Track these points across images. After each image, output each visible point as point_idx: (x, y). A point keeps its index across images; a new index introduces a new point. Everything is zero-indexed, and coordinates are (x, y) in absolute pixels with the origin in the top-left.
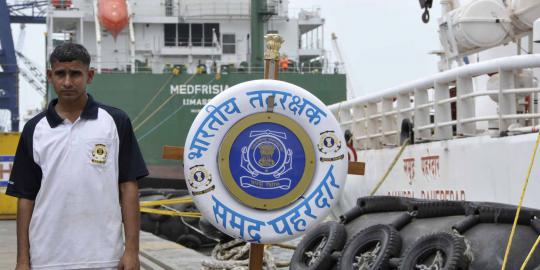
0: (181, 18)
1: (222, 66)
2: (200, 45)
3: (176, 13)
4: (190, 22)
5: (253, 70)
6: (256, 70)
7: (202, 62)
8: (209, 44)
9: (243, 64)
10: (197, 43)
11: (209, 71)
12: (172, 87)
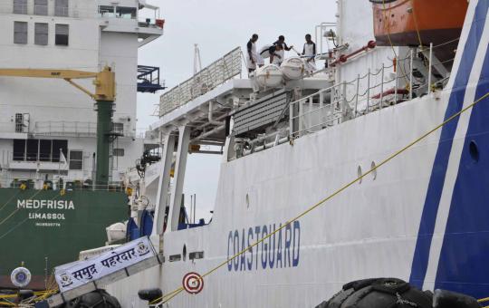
0: (30, 134)
1: (68, 183)
2: (48, 160)
3: (26, 130)
4: (40, 138)
5: (97, 187)
6: (100, 188)
7: (49, 179)
8: (56, 160)
9: (88, 181)
10: (45, 158)
11: (55, 187)
12: (19, 201)
